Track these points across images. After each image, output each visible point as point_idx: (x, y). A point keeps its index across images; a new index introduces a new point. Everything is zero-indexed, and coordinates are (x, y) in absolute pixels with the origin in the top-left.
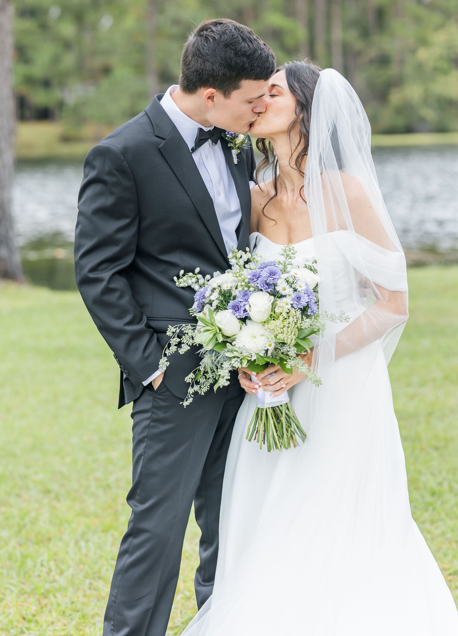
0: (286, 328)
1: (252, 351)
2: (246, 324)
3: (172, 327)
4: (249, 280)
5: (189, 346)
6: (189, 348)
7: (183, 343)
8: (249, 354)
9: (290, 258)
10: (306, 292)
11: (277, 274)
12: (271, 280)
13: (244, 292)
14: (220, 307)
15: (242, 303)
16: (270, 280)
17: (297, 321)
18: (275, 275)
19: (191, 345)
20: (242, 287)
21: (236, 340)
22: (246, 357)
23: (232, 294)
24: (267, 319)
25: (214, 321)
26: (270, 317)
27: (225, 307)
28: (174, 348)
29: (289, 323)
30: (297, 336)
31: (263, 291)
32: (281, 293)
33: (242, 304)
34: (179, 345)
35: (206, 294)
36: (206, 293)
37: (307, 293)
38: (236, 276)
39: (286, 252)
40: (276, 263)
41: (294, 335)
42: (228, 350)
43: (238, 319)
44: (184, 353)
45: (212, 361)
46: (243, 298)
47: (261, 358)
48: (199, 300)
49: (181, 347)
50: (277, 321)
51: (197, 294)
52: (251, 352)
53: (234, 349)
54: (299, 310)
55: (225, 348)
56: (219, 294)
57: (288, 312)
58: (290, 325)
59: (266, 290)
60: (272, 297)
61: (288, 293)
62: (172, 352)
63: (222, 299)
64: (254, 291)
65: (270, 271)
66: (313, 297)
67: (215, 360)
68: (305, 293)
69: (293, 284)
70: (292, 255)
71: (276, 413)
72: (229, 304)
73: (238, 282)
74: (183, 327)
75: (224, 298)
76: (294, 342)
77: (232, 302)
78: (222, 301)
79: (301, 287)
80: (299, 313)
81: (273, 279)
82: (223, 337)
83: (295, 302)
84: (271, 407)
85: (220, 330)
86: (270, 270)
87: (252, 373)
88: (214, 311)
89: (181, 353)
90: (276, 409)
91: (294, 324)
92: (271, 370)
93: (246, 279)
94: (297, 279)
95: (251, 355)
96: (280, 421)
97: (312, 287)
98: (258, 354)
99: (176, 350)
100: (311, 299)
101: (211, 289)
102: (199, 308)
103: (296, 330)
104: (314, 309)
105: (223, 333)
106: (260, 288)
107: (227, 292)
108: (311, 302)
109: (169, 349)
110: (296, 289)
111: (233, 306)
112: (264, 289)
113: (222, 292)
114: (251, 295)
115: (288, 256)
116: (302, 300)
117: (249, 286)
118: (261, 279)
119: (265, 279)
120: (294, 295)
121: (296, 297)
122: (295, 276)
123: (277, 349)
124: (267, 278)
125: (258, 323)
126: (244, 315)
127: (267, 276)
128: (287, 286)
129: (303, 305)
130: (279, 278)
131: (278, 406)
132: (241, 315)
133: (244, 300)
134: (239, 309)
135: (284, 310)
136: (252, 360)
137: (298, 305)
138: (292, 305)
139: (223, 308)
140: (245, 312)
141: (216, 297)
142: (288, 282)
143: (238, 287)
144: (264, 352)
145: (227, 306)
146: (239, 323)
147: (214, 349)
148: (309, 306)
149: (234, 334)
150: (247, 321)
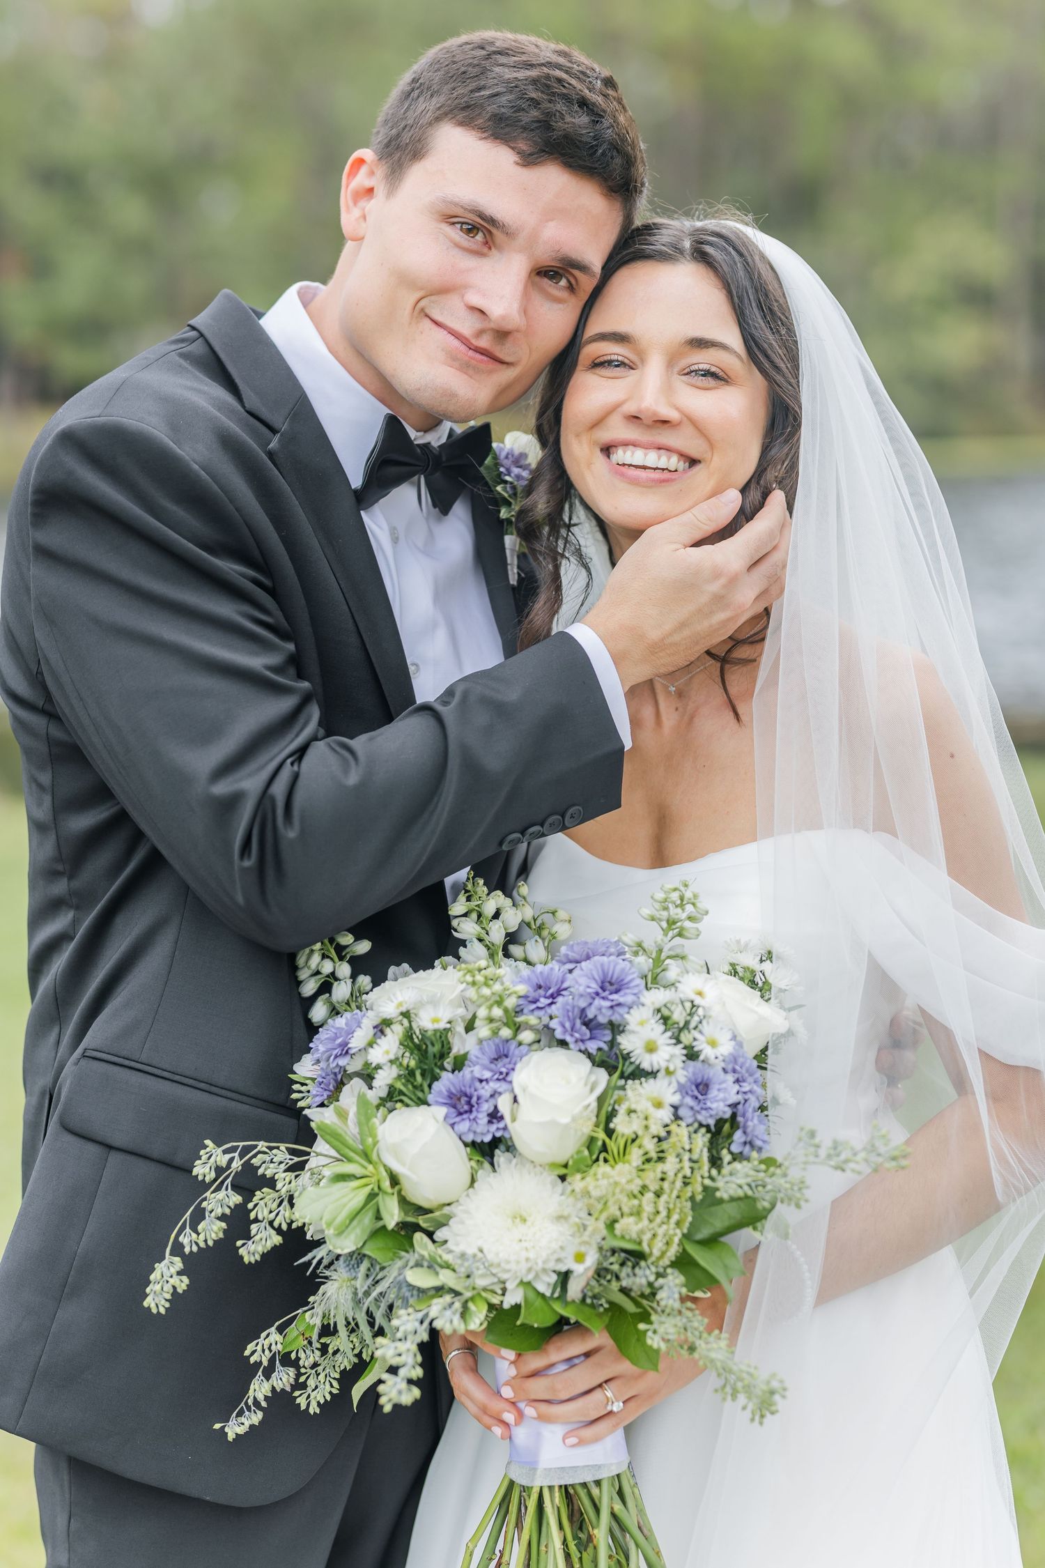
0: (649, 1196)
1: (509, 1271)
2: (492, 1164)
3: (219, 1146)
4: (521, 1002)
5: (279, 1231)
6: (277, 1239)
7: (257, 1218)
8: (496, 1280)
9: (680, 935)
10: (730, 1067)
11: (628, 988)
12: (604, 1011)
13: (497, 1046)
14: (401, 1093)
15: (487, 1087)
16: (600, 1010)
17: (692, 1173)
18: (622, 993)
19: (284, 1227)
20: (494, 1025)
21: (451, 1223)
22: (484, 1294)
23: (450, 1049)
24: (575, 1157)
25: (375, 1143)
26: (588, 1148)
27: (420, 1094)
28: (215, 1228)
29: (663, 1179)
30: (685, 1231)
31: (571, 1046)
32: (637, 1062)
33: (485, 1091)
34: (239, 1223)
35: (353, 1040)
36: (355, 1034)
37: (734, 1071)
38: (474, 983)
39: (666, 909)
40: (627, 949)
41: (678, 1224)
42: (417, 1261)
43: (466, 1145)
45: (355, 1294)
46: (493, 1066)
47: (539, 1302)
48: (328, 1060)
49: (247, 1234)
50: (619, 1166)
51: (323, 1034)
52: (504, 1276)
53: (441, 1257)
54: (705, 1130)
55: (407, 1252)
56: (401, 1044)
57: (663, 1134)
58: (666, 1185)
59: (580, 1044)
60: (602, 1074)
61: (663, 1065)
62: (206, 1241)
63: (413, 1064)
64: (535, 1046)
65: (605, 974)
66: (755, 1088)
67: (367, 1294)
68: (724, 1070)
69: (686, 1031)
70: (687, 924)
71: (576, 1507)
72: (436, 1085)
73: (479, 1006)
74: (259, 1152)
75: (420, 1061)
76: (673, 1252)
77: (449, 1080)
78: (411, 1073)
79: (716, 1045)
80: (702, 1140)
81: (612, 1007)
82: (405, 1210)
83: (689, 1101)
84: (561, 1486)
85: (394, 1180)
86: (603, 971)
87: (499, 1351)
88: (378, 1107)
90: (576, 1492)
91: (679, 1184)
92: (572, 1345)
93: (509, 995)
94: (700, 1012)
95: (502, 1286)
96: (590, 1538)
97: (752, 1049)
98: (529, 1283)
100: (749, 1096)
101: (375, 1023)
102: (326, 1090)
103: (689, 1204)
104: (756, 1133)
105: (403, 1193)
106: (559, 1034)
107: (433, 1038)
108: (747, 1105)
109: (195, 1229)
110: (696, 1049)
111: (451, 1095)
112: (576, 1041)
113: (414, 1036)
114: (525, 1059)
115: (674, 927)
116: (716, 1096)
117: (518, 1025)
118: (567, 1004)
119: (582, 1004)
120: (685, 1073)
121: (693, 1079)
122: (696, 1003)
123: (607, 1270)
124: (590, 1000)
125: (541, 1166)
126: (488, 1131)
127: (589, 990)
128: (663, 1038)
129: (717, 1114)
130: (634, 1003)
131: (588, 1484)
132: (479, 1130)
133: (496, 1077)
134: (474, 1109)
135: (647, 1127)
136: (506, 1306)
137: (699, 1112)
138: (676, 1108)
139: (413, 1097)
140: (495, 1121)
141: (392, 1057)
142: (670, 1022)
143: (477, 1023)
144: (554, 1278)
145: (430, 1093)
146: (470, 1159)
147: (366, 1251)
148: (740, 1119)
149: (447, 1202)
150: (500, 1156)
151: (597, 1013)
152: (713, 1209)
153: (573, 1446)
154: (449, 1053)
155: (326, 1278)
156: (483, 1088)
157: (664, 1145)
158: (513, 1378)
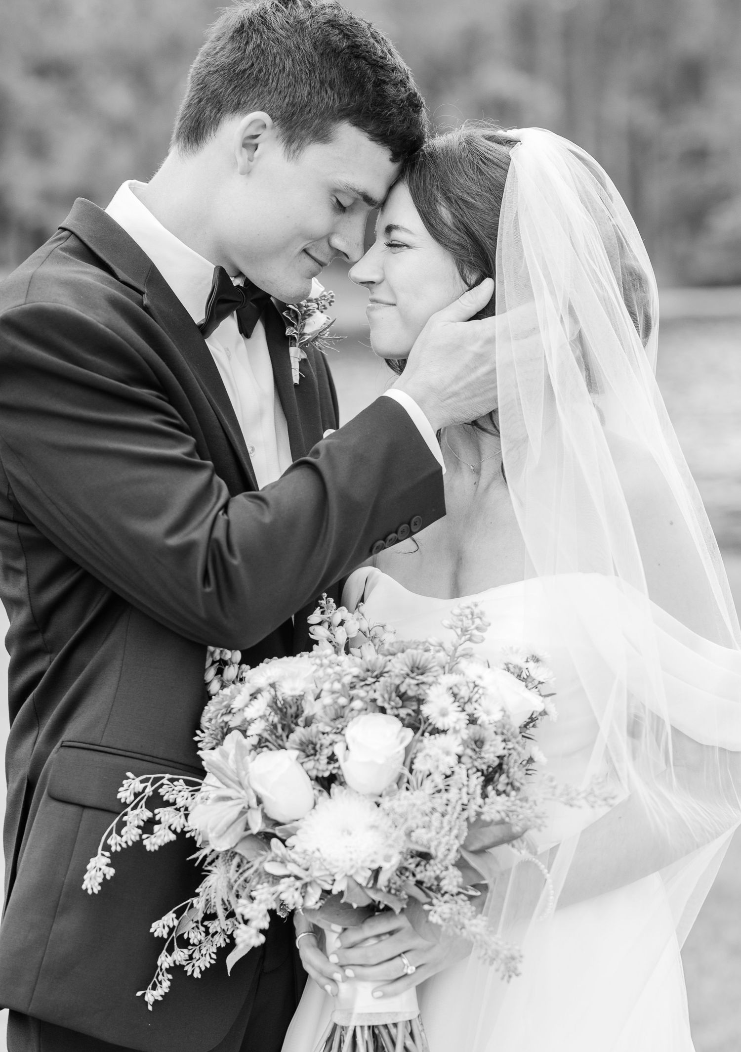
0: (437, 815)
1: (337, 867)
2: (329, 794)
3: (137, 776)
4: (355, 680)
5: (175, 832)
6: (173, 837)
7: (159, 822)
8: (328, 873)
9: (470, 640)
10: (499, 731)
11: (430, 672)
12: (412, 687)
13: (336, 710)
14: (267, 740)
15: (328, 738)
16: (409, 687)
17: (469, 801)
18: (425, 675)
19: (179, 830)
20: (335, 695)
21: (298, 832)
22: (319, 882)
23: (303, 711)
24: (389, 788)
25: (247, 773)
26: (399, 782)
27: (280, 742)
28: (134, 834)
30: (462, 842)
31: (389, 711)
32: (434, 723)
33: (326, 740)
34: (148, 826)
35: (235, 703)
36: (236, 699)
37: (503, 734)
38: (321, 665)
39: (461, 621)
40: (432, 647)
41: (457, 837)
42: (273, 858)
43: (311, 779)
44: (157, 848)
45: (229, 882)
46: (332, 724)
47: (358, 889)
48: (216, 718)
49: (152, 833)
50: (416, 793)
51: (215, 699)
52: (334, 871)
53: (290, 856)
54: (479, 774)
55: (266, 851)
56: (268, 706)
57: (449, 773)
58: (449, 808)
59: (395, 710)
60: (409, 732)
61: (452, 725)
62: (126, 842)
63: (276, 719)
64: (364, 712)
65: (414, 662)
66: (517, 746)
67: (236, 880)
68: (496, 733)
69: (469, 703)
70: (476, 632)
71: (380, 1044)
72: (292, 736)
73: (324, 682)
74: (165, 783)
75: (281, 719)
76: (453, 856)
77: (301, 733)
78: (275, 726)
79: (490, 715)
80: (477, 781)
81: (418, 685)
82: (265, 822)
83: (469, 752)
84: (369, 1027)
85: (259, 801)
86: (413, 660)
87: (330, 926)
88: (250, 751)
89: (148, 848)
90: (380, 1032)
91: (459, 808)
92: (381, 925)
93: (346, 675)
94: (481, 691)
95: (332, 878)
97: (518, 721)
98: (351, 876)
99: (138, 838)
100: (512, 751)
101: (252, 692)
102: (215, 739)
103: (465, 824)
104: (516, 777)
105: (265, 811)
106: (380, 703)
107: (291, 703)
108: (511, 757)
109: (119, 833)
110: (475, 716)
111: (302, 743)
112: (392, 708)
113: (278, 702)
114: (355, 719)
115: (466, 633)
116: (488, 749)
117: (351, 697)
118: (386, 682)
119: (397, 682)
120: (467, 731)
121: (473, 737)
122: (477, 683)
123: (406, 869)
124: (402, 679)
125: (363, 795)
126: (327, 769)
127: (403, 672)
128: (453, 708)
129: (488, 762)
130: (433, 682)
131: (389, 1026)
132: (321, 768)
133: (334, 731)
134: (318, 753)
135: (437, 767)
136: (335, 892)
137: (476, 760)
138: (460, 757)
139: (275, 743)
140: (332, 762)
141: (261, 713)
142: (458, 697)
143: (323, 694)
144: (369, 873)
145: (287, 741)
146: (314, 789)
147: (238, 850)
148: (505, 767)
149: (296, 818)
150: (335, 788)
151: (407, 688)
152: (483, 829)
153: (379, 998)
154: (302, 714)
155: (209, 871)
156: (325, 738)
157: (450, 781)
158: (339, 949)
